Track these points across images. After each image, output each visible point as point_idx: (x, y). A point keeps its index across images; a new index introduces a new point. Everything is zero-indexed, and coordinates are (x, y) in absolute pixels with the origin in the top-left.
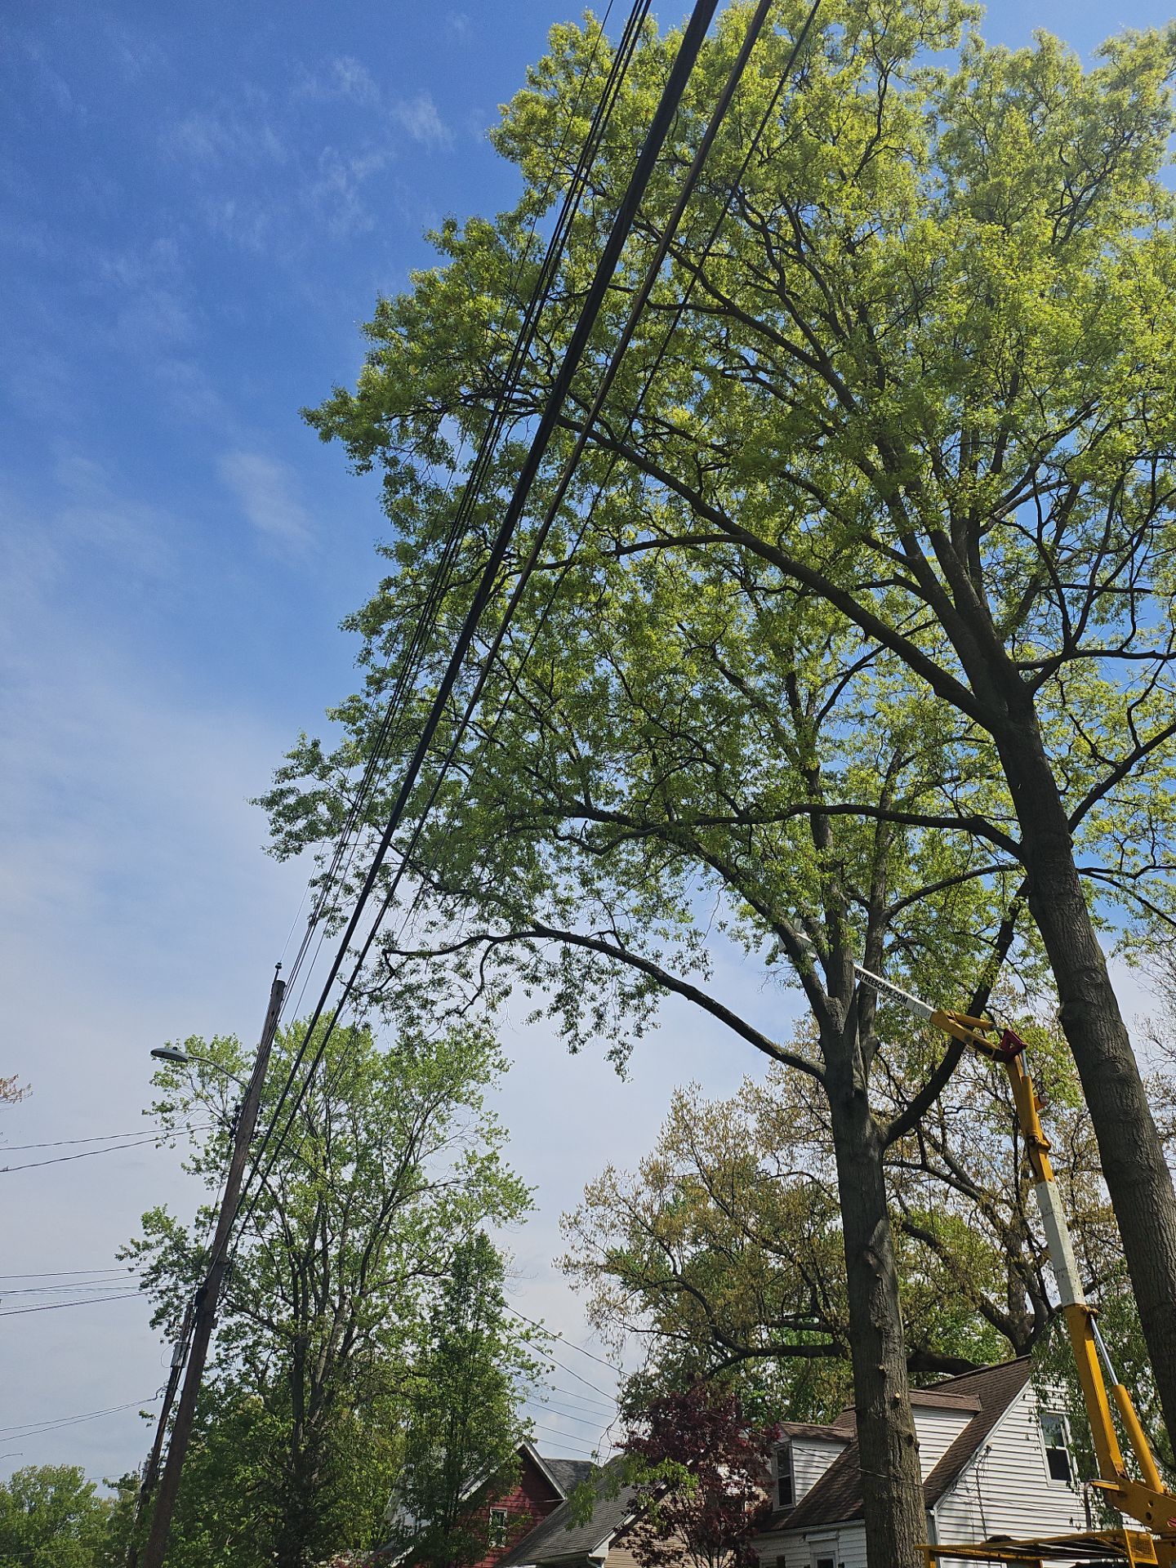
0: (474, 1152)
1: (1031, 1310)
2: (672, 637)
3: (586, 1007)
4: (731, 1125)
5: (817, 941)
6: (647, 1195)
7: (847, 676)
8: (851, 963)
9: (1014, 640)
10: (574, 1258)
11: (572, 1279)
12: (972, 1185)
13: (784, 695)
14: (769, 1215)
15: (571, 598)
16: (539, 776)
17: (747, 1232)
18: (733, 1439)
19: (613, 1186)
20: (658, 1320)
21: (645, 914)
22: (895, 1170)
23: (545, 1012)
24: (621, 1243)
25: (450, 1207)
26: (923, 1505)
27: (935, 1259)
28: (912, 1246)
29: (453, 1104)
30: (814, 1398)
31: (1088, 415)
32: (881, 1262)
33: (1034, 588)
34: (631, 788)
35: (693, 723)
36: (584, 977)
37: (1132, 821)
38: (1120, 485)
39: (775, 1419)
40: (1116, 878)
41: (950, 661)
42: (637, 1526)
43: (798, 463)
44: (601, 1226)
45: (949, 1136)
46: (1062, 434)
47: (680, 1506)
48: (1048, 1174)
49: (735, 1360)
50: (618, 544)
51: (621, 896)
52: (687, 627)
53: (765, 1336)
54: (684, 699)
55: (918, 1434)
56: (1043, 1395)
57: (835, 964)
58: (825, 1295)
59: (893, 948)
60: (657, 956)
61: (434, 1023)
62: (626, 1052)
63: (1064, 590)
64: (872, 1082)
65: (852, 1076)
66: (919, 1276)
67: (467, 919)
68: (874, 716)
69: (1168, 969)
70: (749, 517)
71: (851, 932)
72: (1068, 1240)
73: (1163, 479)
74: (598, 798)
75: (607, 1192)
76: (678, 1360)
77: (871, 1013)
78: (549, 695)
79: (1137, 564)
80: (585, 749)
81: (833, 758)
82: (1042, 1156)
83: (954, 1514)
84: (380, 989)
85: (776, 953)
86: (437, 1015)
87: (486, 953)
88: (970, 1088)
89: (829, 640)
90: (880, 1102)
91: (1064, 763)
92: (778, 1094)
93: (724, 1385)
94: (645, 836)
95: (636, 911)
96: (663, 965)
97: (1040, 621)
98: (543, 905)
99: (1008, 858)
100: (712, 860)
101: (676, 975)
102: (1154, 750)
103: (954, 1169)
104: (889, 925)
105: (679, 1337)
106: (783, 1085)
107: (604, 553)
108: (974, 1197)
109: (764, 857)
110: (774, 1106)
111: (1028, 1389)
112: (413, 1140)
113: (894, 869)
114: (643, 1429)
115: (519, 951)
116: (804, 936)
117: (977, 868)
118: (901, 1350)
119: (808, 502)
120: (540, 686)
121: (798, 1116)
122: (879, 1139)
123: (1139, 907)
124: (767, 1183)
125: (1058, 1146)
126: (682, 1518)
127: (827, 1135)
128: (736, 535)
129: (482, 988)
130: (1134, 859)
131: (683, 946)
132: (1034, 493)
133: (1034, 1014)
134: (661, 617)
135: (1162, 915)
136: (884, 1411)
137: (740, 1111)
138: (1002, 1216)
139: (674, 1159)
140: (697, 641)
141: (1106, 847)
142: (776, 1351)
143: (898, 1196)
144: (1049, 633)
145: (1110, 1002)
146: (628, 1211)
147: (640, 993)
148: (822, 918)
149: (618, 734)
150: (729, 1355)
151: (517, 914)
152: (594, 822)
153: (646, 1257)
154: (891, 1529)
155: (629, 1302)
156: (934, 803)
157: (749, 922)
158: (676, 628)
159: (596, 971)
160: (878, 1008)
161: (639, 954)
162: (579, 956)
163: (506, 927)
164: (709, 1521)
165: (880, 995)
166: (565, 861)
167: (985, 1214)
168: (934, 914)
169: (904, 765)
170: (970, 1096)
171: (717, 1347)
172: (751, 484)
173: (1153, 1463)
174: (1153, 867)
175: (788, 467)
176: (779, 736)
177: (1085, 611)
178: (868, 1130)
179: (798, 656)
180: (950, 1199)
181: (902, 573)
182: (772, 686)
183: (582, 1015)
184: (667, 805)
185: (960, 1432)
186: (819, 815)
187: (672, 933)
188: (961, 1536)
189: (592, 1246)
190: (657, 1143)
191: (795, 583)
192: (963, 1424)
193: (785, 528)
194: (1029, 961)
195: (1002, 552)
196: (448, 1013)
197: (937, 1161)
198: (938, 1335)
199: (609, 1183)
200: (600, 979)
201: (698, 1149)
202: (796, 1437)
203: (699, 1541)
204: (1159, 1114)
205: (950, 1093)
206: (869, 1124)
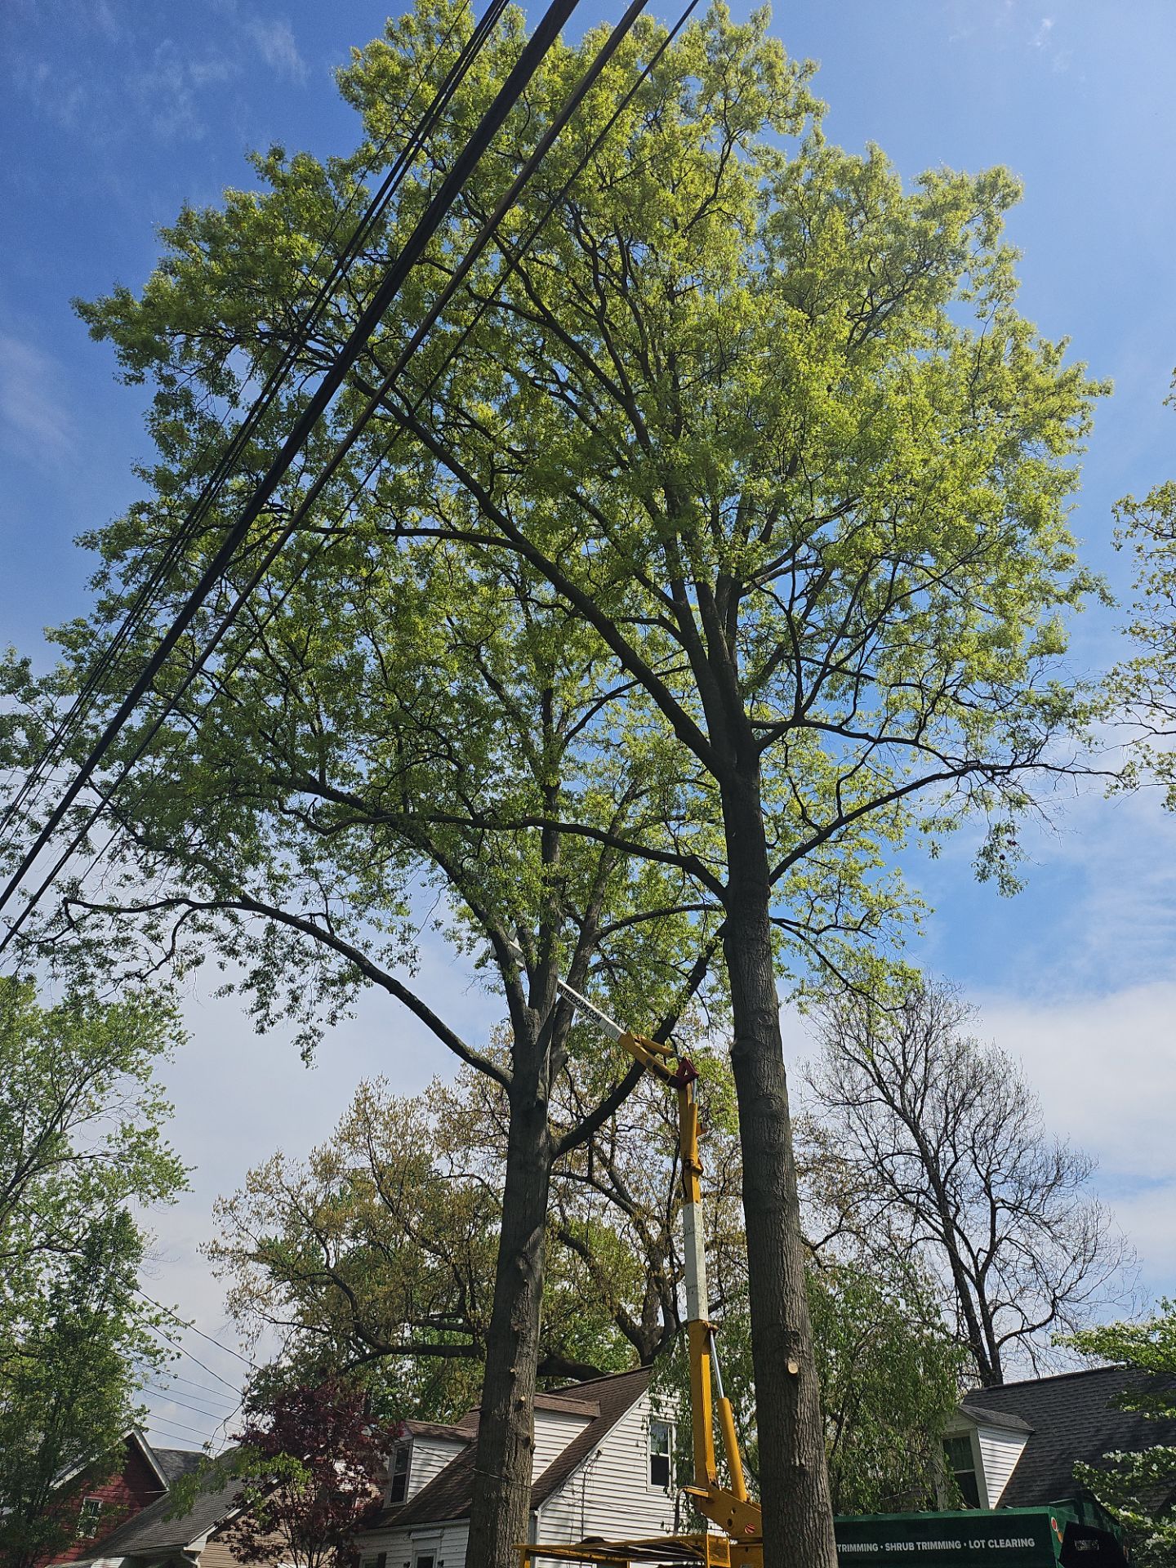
0: (131, 1125)
1: (661, 1323)
2: (440, 630)
3: (282, 987)
4: (412, 1122)
5: (527, 951)
6: (313, 1185)
7: (601, 702)
8: (556, 978)
9: (754, 698)
10: (223, 1245)
11: (216, 1266)
12: (630, 1201)
13: (539, 709)
14: (433, 1214)
15: (341, 568)
16: (275, 743)
17: (408, 1230)
18: (355, 1435)
19: (279, 1174)
20: (300, 1313)
21: (362, 901)
22: (562, 1180)
23: (237, 987)
24: (276, 1232)
25: (93, 1181)
26: (528, 1506)
27: (583, 1269)
28: (565, 1254)
29: (117, 1072)
30: (444, 1398)
31: (849, 509)
32: (531, 1268)
33: (779, 655)
34: (371, 772)
35: (445, 719)
36: (285, 957)
37: (825, 882)
38: (864, 579)
39: (400, 1414)
40: (802, 932)
41: (694, 707)
42: (240, 1521)
43: (589, 488)
44: (258, 1213)
45: (617, 1153)
46: (825, 520)
47: (289, 1501)
48: (696, 1195)
49: (371, 1356)
50: (398, 525)
51: (340, 880)
52: (456, 623)
53: (407, 1334)
54: (439, 694)
55: (536, 1437)
56: (657, 1404)
57: (540, 977)
58: (473, 1296)
59: (597, 968)
60: (367, 946)
61: (110, 984)
62: (315, 1038)
63: (803, 663)
64: (555, 1094)
65: (537, 1086)
66: (566, 1284)
67: (167, 880)
68: (619, 745)
69: (832, 1021)
70: (534, 528)
71: (561, 947)
72: (703, 1259)
73: (901, 581)
74: (333, 777)
75: (272, 1179)
76: (315, 1354)
77: (566, 1027)
78: (301, 661)
79: (867, 653)
80: (329, 725)
81: (575, 777)
82: (694, 1178)
83: (557, 1515)
84: (53, 940)
85: (486, 958)
86: (114, 976)
87: (183, 918)
88: (644, 1109)
89: (590, 664)
90: (559, 1113)
91: (776, 819)
92: (463, 1096)
93: (356, 1380)
94: (376, 823)
95: (353, 898)
96: (371, 957)
97: (778, 686)
98: (255, 877)
99: (713, 898)
100: (439, 858)
101: (382, 967)
102: (854, 822)
103: (616, 1184)
104: (598, 946)
105: (320, 1330)
106: (470, 1088)
107: (382, 531)
108: (629, 1212)
109: (492, 863)
110: (458, 1108)
111: (645, 1399)
112: (63, 1107)
113: (612, 893)
114: (265, 1422)
115: (219, 920)
116: (516, 944)
117: (686, 904)
118: (534, 1355)
119: (594, 528)
120: (293, 650)
121: (479, 1120)
122: (551, 1151)
123: (817, 961)
124: (438, 1184)
125: (712, 1171)
126: (289, 1513)
127: (505, 1141)
128: (517, 543)
129: (172, 952)
130: (821, 917)
131: (394, 939)
132: (792, 569)
133: (712, 1045)
134: (431, 607)
135: (834, 971)
136: (508, 1412)
137: (423, 1109)
138: (651, 1232)
139: (348, 1152)
140: (463, 639)
141: (800, 902)
142: (417, 1350)
143: (560, 1206)
144: (784, 699)
145: (776, 1043)
146: (289, 1200)
147: (342, 980)
148: (536, 931)
149: (367, 715)
150: (368, 1352)
151: (224, 882)
152: (325, 801)
153: (300, 1249)
154: (494, 1529)
155: (273, 1293)
156: (657, 838)
157: (467, 924)
158: (445, 621)
159: (300, 952)
160: (573, 1024)
161: (348, 942)
162: (285, 934)
163: (211, 895)
164: (317, 1516)
165: (576, 1012)
166: (287, 835)
167: (637, 1229)
168: (641, 941)
169: (637, 796)
170: (643, 1116)
171: (356, 1343)
172: (540, 497)
173: (742, 1472)
174: (834, 926)
175: (578, 489)
176: (526, 747)
177: (817, 686)
178: (542, 1141)
179: (559, 673)
180: (608, 1213)
181: (666, 615)
182: (529, 698)
183: (276, 995)
184: (404, 796)
185: (576, 1436)
186: (551, 830)
187: (387, 924)
188: (560, 1537)
189: (244, 1234)
190: (333, 1134)
191: (567, 603)
192: (579, 1428)
193: (567, 547)
194: (717, 996)
195: (758, 616)
196: (128, 976)
197: (601, 1174)
198: (573, 1342)
199: (275, 1170)
200: (301, 961)
201: (374, 1144)
202: (419, 1436)
203: (303, 1538)
204: (801, 1150)
205: (625, 1112)
206: (544, 1133)
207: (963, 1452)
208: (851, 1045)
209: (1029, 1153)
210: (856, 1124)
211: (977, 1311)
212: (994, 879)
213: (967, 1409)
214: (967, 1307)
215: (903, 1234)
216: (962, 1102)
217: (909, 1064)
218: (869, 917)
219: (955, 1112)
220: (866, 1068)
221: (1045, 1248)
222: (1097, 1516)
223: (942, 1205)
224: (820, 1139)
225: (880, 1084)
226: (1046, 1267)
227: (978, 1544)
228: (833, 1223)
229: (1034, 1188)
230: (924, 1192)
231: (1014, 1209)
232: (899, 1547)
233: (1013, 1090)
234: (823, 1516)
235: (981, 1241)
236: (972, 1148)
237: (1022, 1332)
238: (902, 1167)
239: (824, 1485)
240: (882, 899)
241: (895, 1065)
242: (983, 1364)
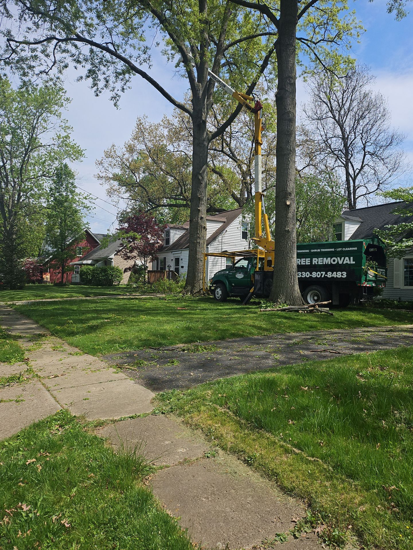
0: (60, 134)
1: (246, 196)
3: (101, 77)
4: (158, 132)
5: (195, 58)
6: (127, 156)
8: (207, 69)
10: (101, 175)
11: (100, 181)
12: (236, 158)
14: (169, 164)
17: (161, 170)
18: (152, 227)
19: (115, 151)
20: (131, 196)
21: (126, 36)
22: (212, 152)
23: (84, 77)
24: (118, 171)
25: (52, 154)
26: (206, 244)
27: (221, 181)
28: (214, 176)
30: (179, 219)
32: (203, 178)
36: (100, 63)
39: (166, 224)
40: (309, 43)
42: (123, 250)
44: (110, 165)
45: (232, 141)
47: (136, 245)
48: (259, 156)
49: (155, 207)
51: (115, 27)
53: (165, 201)
55: (207, 227)
56: (244, 217)
57: (201, 68)
58: (185, 190)
59: (224, 65)
60: (131, 57)
61: (35, 76)
62: (118, 98)
64: (208, 119)
65: (202, 115)
66: (215, 186)
67: (45, 29)
69: (316, 85)
71: (208, 54)
72: (261, 176)
75: (113, 153)
76: (137, 208)
77: (212, 91)
82: (259, 146)
83: (214, 247)
84: (8, 58)
85: (179, 63)
86: (36, 73)
87: (56, 46)
88: (242, 125)
90: (211, 128)
93: (150, 214)
95: (122, 35)
96: (133, 61)
98: (80, 25)
99: (274, 28)
100: (155, 14)
101: (137, 65)
103: (232, 152)
104: (224, 55)
105: (138, 201)
106: (178, 119)
108: (236, 162)
109: (178, 14)
110: (174, 126)
111: (241, 216)
112: (34, 128)
113: (229, 29)
114: (125, 225)
115: (70, 47)
116: (191, 55)
117: (261, 32)
118: (205, 205)
121: (182, 131)
122: (208, 139)
123: (313, 56)
124: (170, 155)
126: (136, 248)
127: (192, 138)
129: (55, 62)
130: (318, 36)
135: (320, 61)
136: (198, 220)
137: (162, 128)
138: (244, 168)
139: (137, 143)
141: (309, 29)
142: (169, 206)
143: (212, 161)
145: (294, 91)
146: (120, 160)
147: (124, 73)
150: (153, 206)
151: (68, 28)
153: (127, 176)
154: (196, 250)
155: (121, 190)
157: (170, 47)
159: (105, 61)
160: (215, 90)
161: (123, 55)
162: (97, 53)
163: (64, 35)
164: (144, 249)
165: (216, 84)
167: (238, 167)
168: (242, 52)
170: (241, 128)
171: (150, 204)
173: (270, 235)
174: (323, 40)
178: (205, 136)
180: (229, 163)
183: (99, 80)
185: (219, 227)
187: (137, 46)
189: (107, 171)
190: (131, 137)
192: (220, 225)
194: (272, 76)
196: (41, 72)
197: (227, 150)
198: (218, 203)
199: (113, 150)
200: (106, 65)
201: (146, 140)
202: (171, 228)
203: (141, 254)
204: (299, 138)
205: (235, 126)
206: (205, 133)
207: (339, 228)
208: (322, 95)
209: (383, 134)
210: (320, 126)
211: (352, 188)
212: (395, 12)
213: (343, 216)
214: (349, 188)
215: (330, 166)
216: (362, 116)
217: (344, 102)
218: (338, 35)
219: (358, 121)
220: (327, 104)
221: (381, 167)
222: (378, 242)
223: (346, 154)
224: (306, 133)
225: (332, 111)
226: (379, 173)
227: (340, 249)
228: (306, 162)
229: (381, 147)
230: (341, 150)
231: (372, 155)
232: (315, 250)
233: (382, 110)
234: (293, 243)
235: (357, 166)
236: (362, 134)
237: (366, 194)
238: (335, 142)
239: (294, 235)
240: (345, 26)
241: (338, 103)
242: (350, 204)
